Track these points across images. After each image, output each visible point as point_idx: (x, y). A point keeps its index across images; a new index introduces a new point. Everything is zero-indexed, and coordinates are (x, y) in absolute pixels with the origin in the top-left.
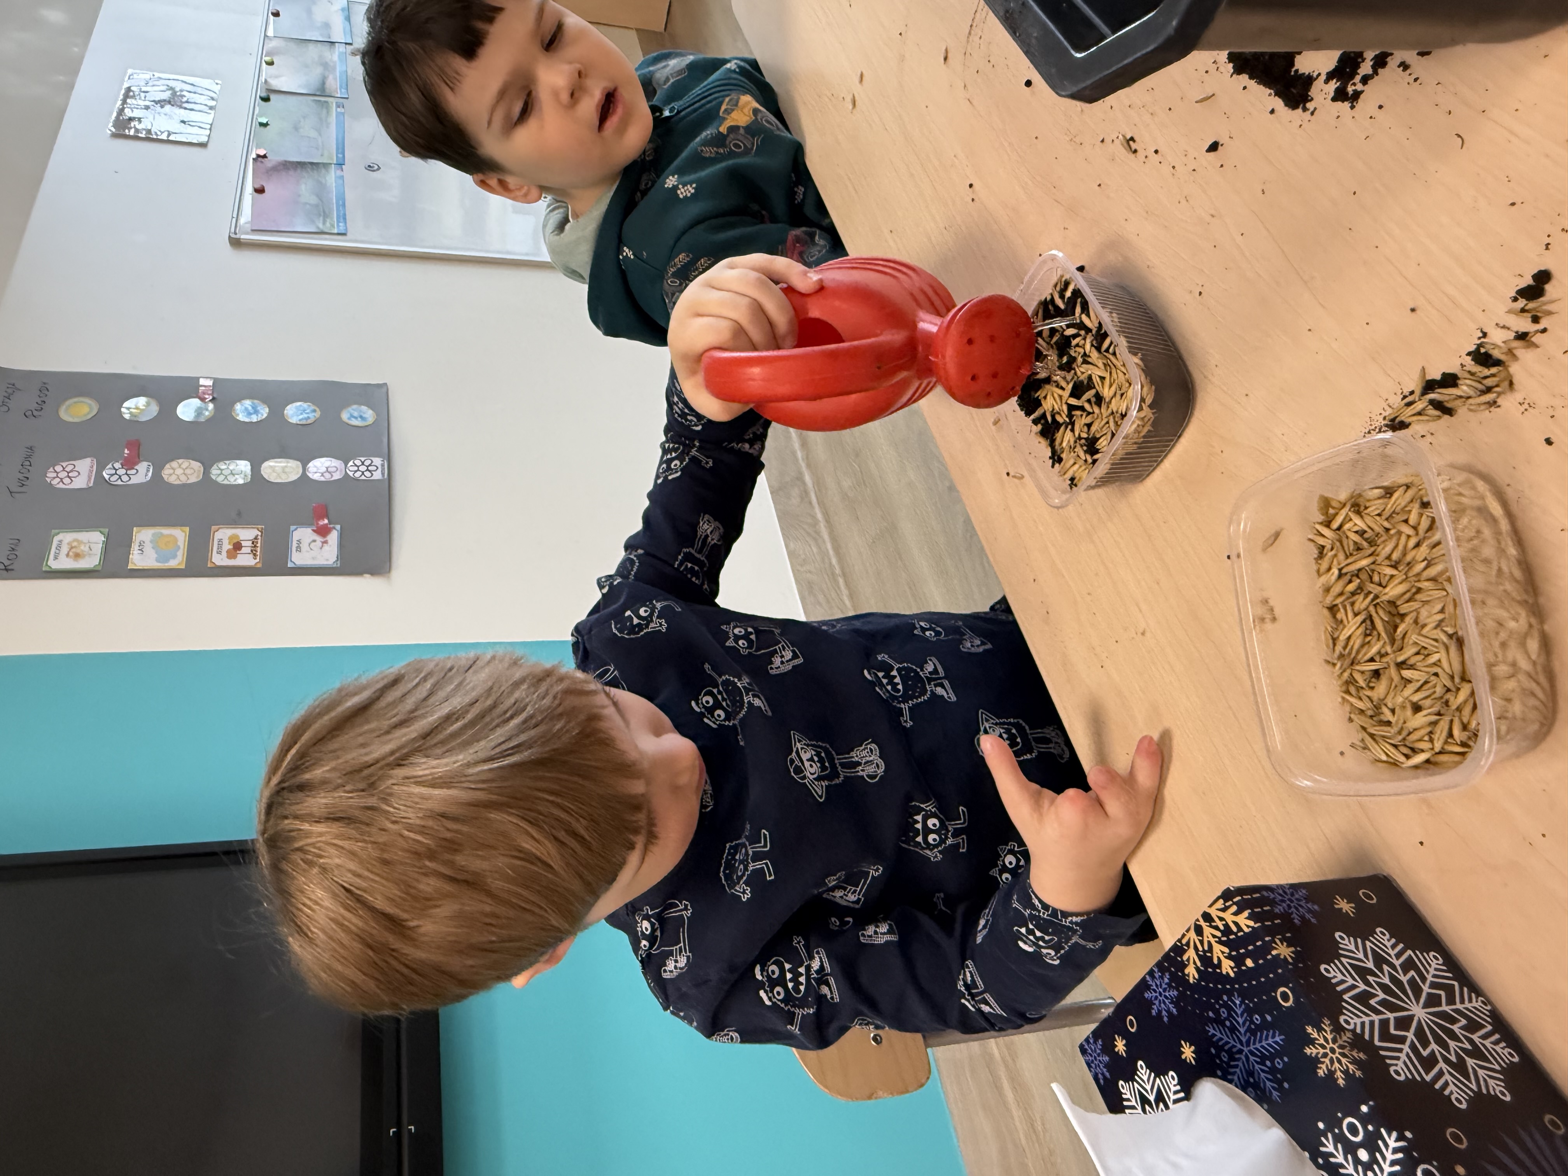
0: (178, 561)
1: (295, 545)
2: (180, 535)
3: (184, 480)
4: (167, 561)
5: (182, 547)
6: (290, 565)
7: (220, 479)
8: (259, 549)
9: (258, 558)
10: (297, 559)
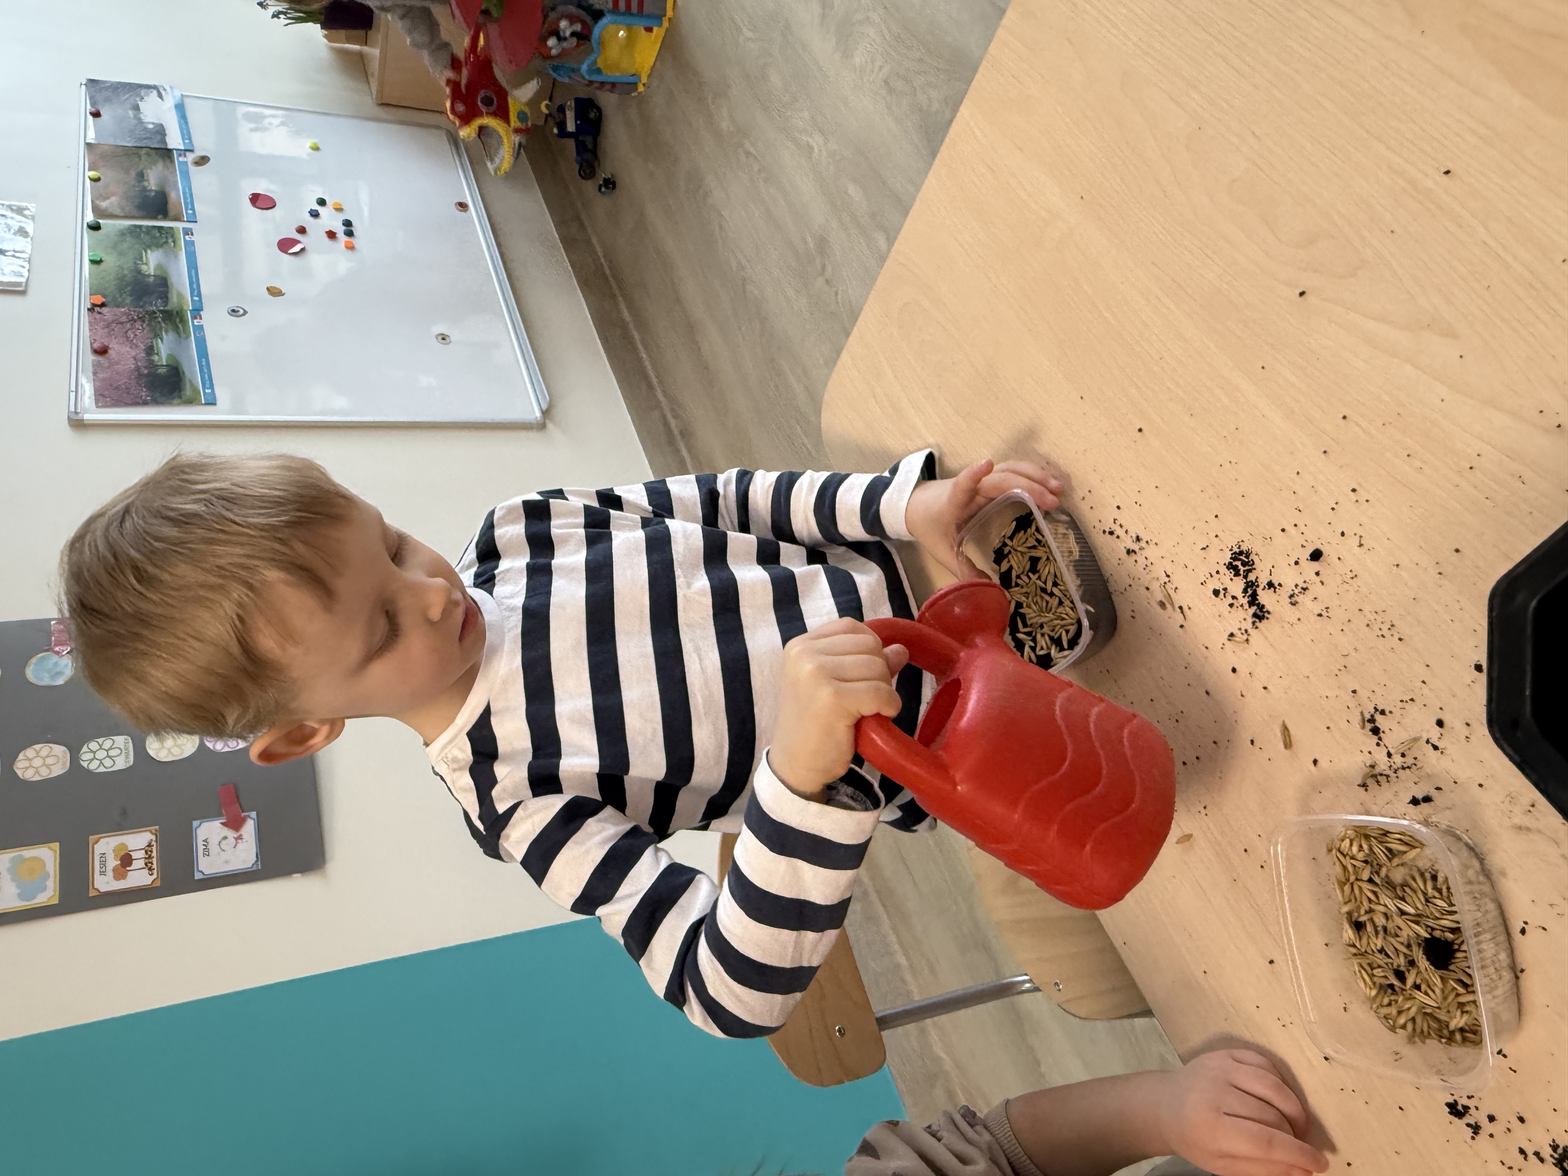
0: (49, 895)
1: (201, 848)
2: (48, 856)
3: (45, 773)
4: (34, 898)
5: (52, 873)
6: (198, 876)
7: (93, 766)
8: (154, 861)
9: (155, 872)
10: (206, 866)
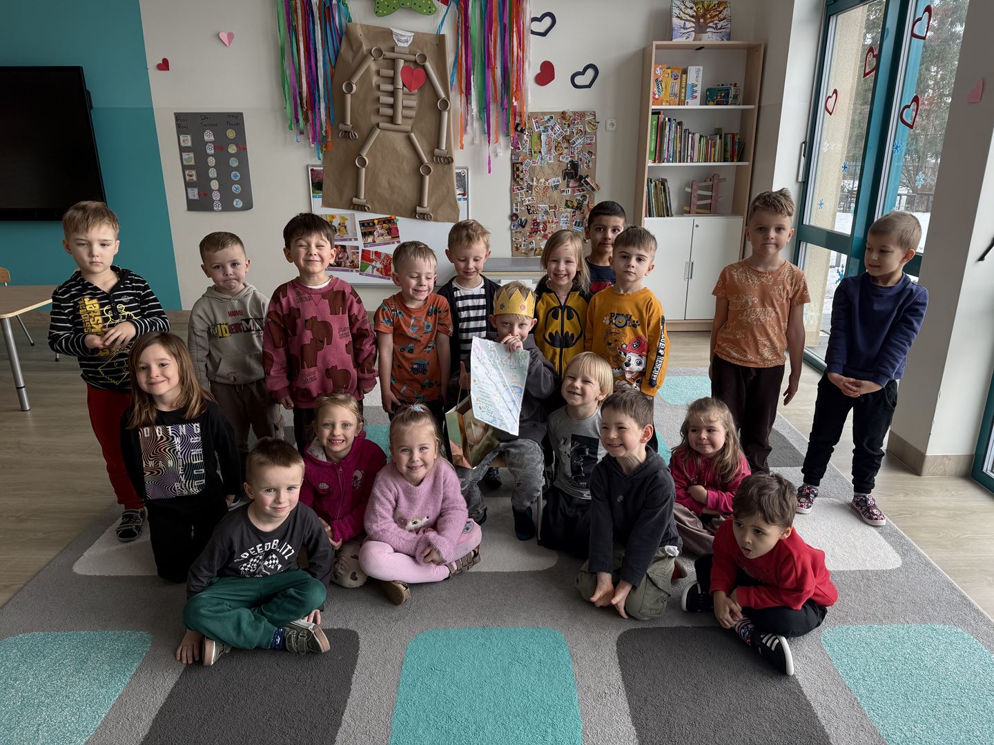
1: (194, 189)
2: (193, 163)
3: (209, 162)
4: (185, 162)
5: (190, 164)
6: (188, 188)
7: (210, 170)
9: (189, 181)
